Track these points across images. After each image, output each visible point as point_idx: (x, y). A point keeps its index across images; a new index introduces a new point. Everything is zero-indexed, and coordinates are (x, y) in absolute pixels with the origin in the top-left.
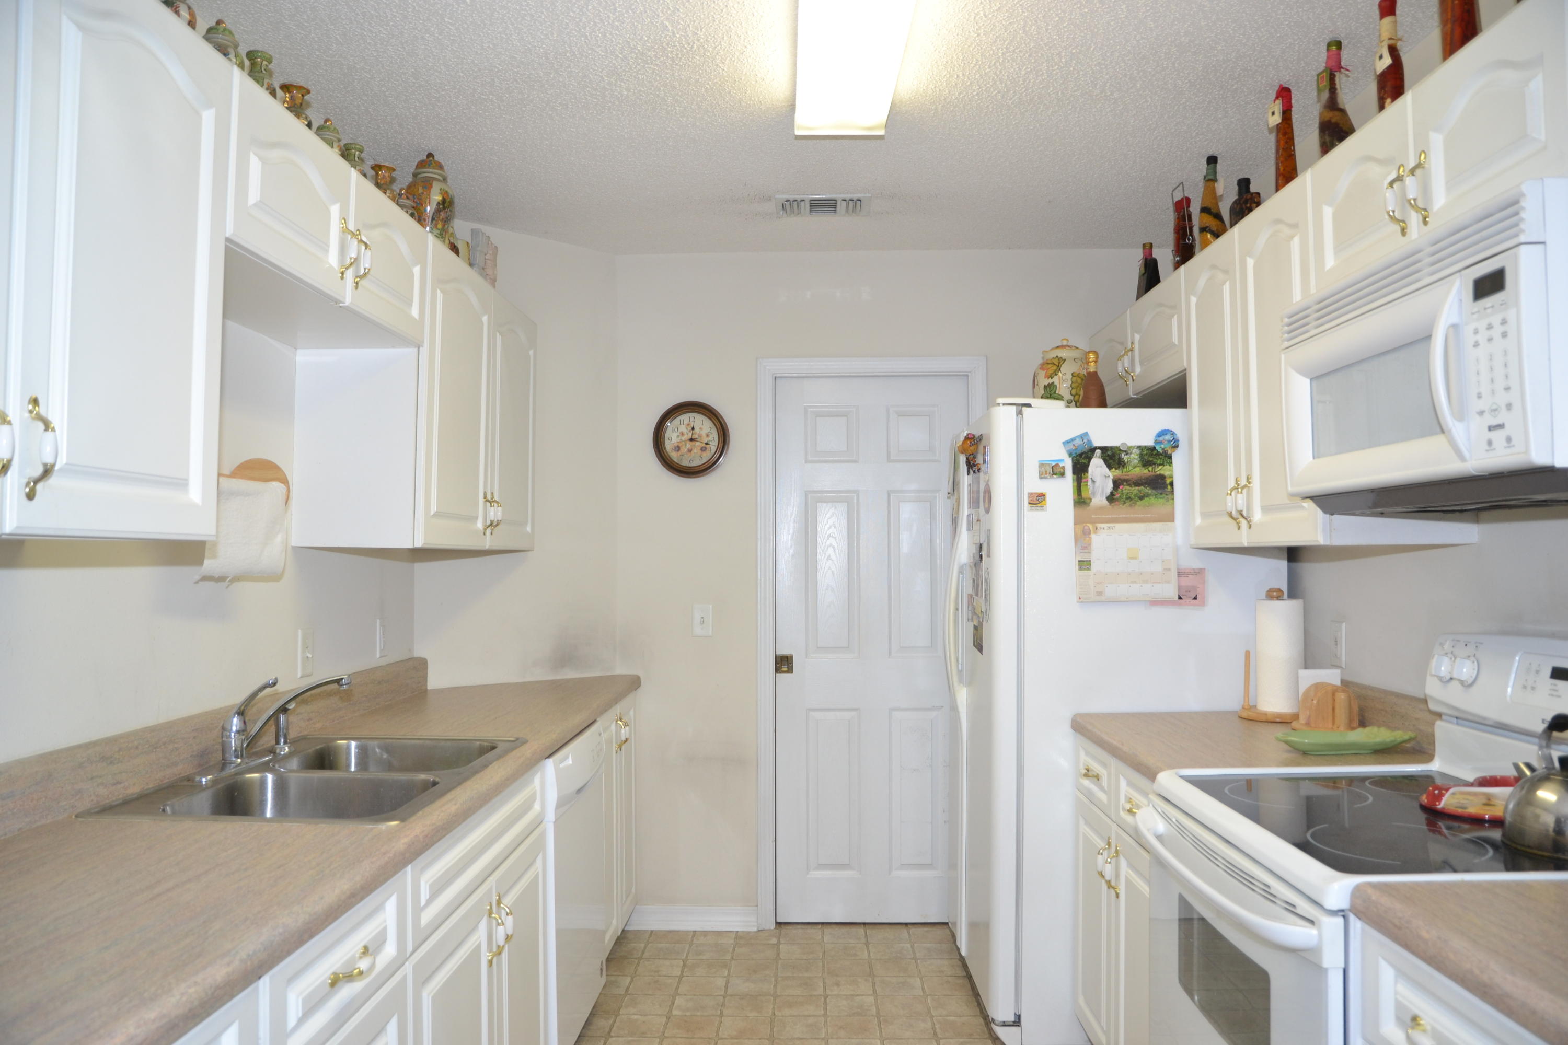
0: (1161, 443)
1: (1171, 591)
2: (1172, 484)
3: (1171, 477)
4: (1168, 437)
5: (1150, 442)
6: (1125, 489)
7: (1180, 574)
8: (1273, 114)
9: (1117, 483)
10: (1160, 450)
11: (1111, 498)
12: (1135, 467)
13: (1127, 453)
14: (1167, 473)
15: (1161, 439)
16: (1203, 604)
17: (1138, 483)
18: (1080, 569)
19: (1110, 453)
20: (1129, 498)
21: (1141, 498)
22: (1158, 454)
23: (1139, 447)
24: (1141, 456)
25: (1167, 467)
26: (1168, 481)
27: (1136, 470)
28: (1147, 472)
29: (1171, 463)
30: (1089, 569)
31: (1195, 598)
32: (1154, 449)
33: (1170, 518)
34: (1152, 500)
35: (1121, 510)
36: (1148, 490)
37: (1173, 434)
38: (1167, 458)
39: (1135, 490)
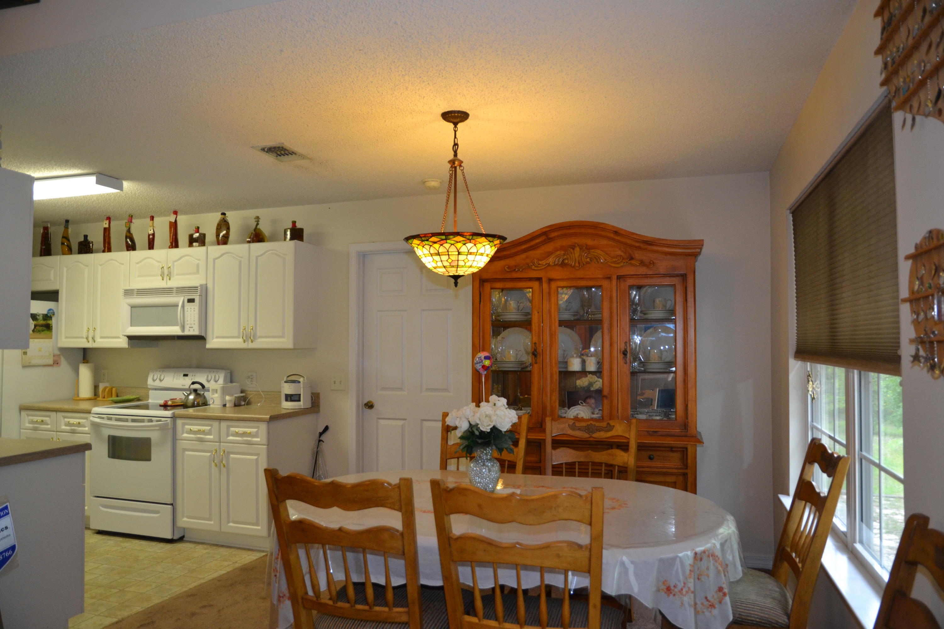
0: (49, 313)
1: (51, 362)
2: (52, 327)
3: (52, 324)
4: (51, 311)
5: (45, 312)
6: (38, 328)
7: (54, 356)
8: (106, 224)
9: (35, 326)
10: (49, 315)
11: (33, 331)
12: (41, 320)
13: (38, 316)
14: (50, 323)
15: (49, 312)
16: (60, 366)
17: (42, 326)
18: (24, 354)
19: (33, 315)
20: (39, 331)
21: (43, 331)
22: (48, 316)
23: (42, 314)
24: (43, 317)
25: (51, 321)
26: (51, 326)
27: (41, 322)
28: (44, 322)
29: (52, 320)
30: (26, 355)
31: (57, 364)
32: (47, 315)
33: (51, 338)
34: (46, 332)
35: (37, 335)
36: (44, 328)
37: (53, 310)
38: (50, 318)
39: (41, 328)
